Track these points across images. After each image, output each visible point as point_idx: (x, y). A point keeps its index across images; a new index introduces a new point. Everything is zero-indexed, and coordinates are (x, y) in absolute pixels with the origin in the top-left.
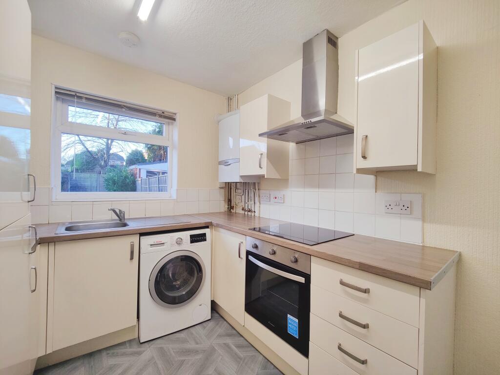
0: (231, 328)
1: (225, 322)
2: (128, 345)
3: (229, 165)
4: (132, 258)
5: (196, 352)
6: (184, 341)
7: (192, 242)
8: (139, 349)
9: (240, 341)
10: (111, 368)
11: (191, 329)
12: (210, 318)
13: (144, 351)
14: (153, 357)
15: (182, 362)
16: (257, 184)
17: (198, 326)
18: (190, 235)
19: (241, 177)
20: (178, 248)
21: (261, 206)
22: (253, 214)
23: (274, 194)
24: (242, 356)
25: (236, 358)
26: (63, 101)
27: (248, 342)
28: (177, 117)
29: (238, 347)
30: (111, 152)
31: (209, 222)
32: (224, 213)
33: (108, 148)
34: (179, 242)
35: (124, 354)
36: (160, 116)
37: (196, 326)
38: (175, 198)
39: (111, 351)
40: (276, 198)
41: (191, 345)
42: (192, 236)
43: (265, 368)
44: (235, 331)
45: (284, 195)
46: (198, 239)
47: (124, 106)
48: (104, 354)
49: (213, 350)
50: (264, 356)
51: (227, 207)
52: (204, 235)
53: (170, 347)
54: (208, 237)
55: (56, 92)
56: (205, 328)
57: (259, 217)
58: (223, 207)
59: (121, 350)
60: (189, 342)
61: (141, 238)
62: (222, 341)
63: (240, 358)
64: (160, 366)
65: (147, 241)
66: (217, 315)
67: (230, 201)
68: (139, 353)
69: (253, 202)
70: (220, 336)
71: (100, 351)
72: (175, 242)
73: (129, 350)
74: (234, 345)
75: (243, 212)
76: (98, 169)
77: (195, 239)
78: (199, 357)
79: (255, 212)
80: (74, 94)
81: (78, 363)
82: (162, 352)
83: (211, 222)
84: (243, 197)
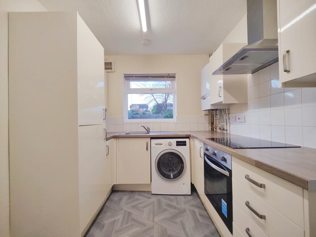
0: (201, 204)
1: (199, 200)
2: (147, 193)
3: (205, 98)
4: (147, 149)
5: (175, 208)
6: (172, 200)
7: (177, 145)
8: (150, 196)
9: (204, 213)
10: (137, 200)
11: (178, 196)
12: (190, 194)
13: (152, 198)
14: (154, 202)
15: (166, 210)
16: (226, 110)
17: (182, 196)
18: (176, 141)
19: (212, 105)
20: (168, 147)
21: (231, 125)
22: (226, 132)
23: (238, 116)
24: (201, 221)
25: (196, 220)
26: (128, 80)
27: (209, 216)
28: (176, 76)
29: (201, 215)
30: (167, 103)
31: (188, 135)
32: (208, 132)
33: (166, 101)
34: (170, 144)
35: (144, 196)
36: (167, 77)
37: (181, 196)
38: (176, 121)
39: (140, 193)
40: (239, 119)
41: (174, 204)
42: (177, 142)
43: (213, 234)
44: (203, 207)
45: (245, 116)
46: (181, 144)
47: (150, 76)
48: (137, 193)
49: (185, 211)
50: (215, 227)
51: (211, 127)
52: (185, 142)
53: (164, 200)
54: (188, 143)
55: (125, 77)
56: (185, 198)
57: (230, 134)
58: (208, 128)
59: (143, 194)
60: (173, 201)
61: (151, 140)
62: (192, 208)
63: (199, 221)
64: (155, 207)
65: (154, 141)
66: (196, 194)
67: (212, 123)
68: (149, 198)
69: (225, 123)
70: (193, 205)
71: (136, 191)
72: (167, 144)
73: (146, 195)
74: (198, 213)
75: (220, 131)
76: (162, 112)
77: (179, 144)
78: (176, 211)
79: (227, 130)
80: (130, 76)
81: (127, 193)
82: (159, 201)
83: (190, 135)
84: (220, 120)
